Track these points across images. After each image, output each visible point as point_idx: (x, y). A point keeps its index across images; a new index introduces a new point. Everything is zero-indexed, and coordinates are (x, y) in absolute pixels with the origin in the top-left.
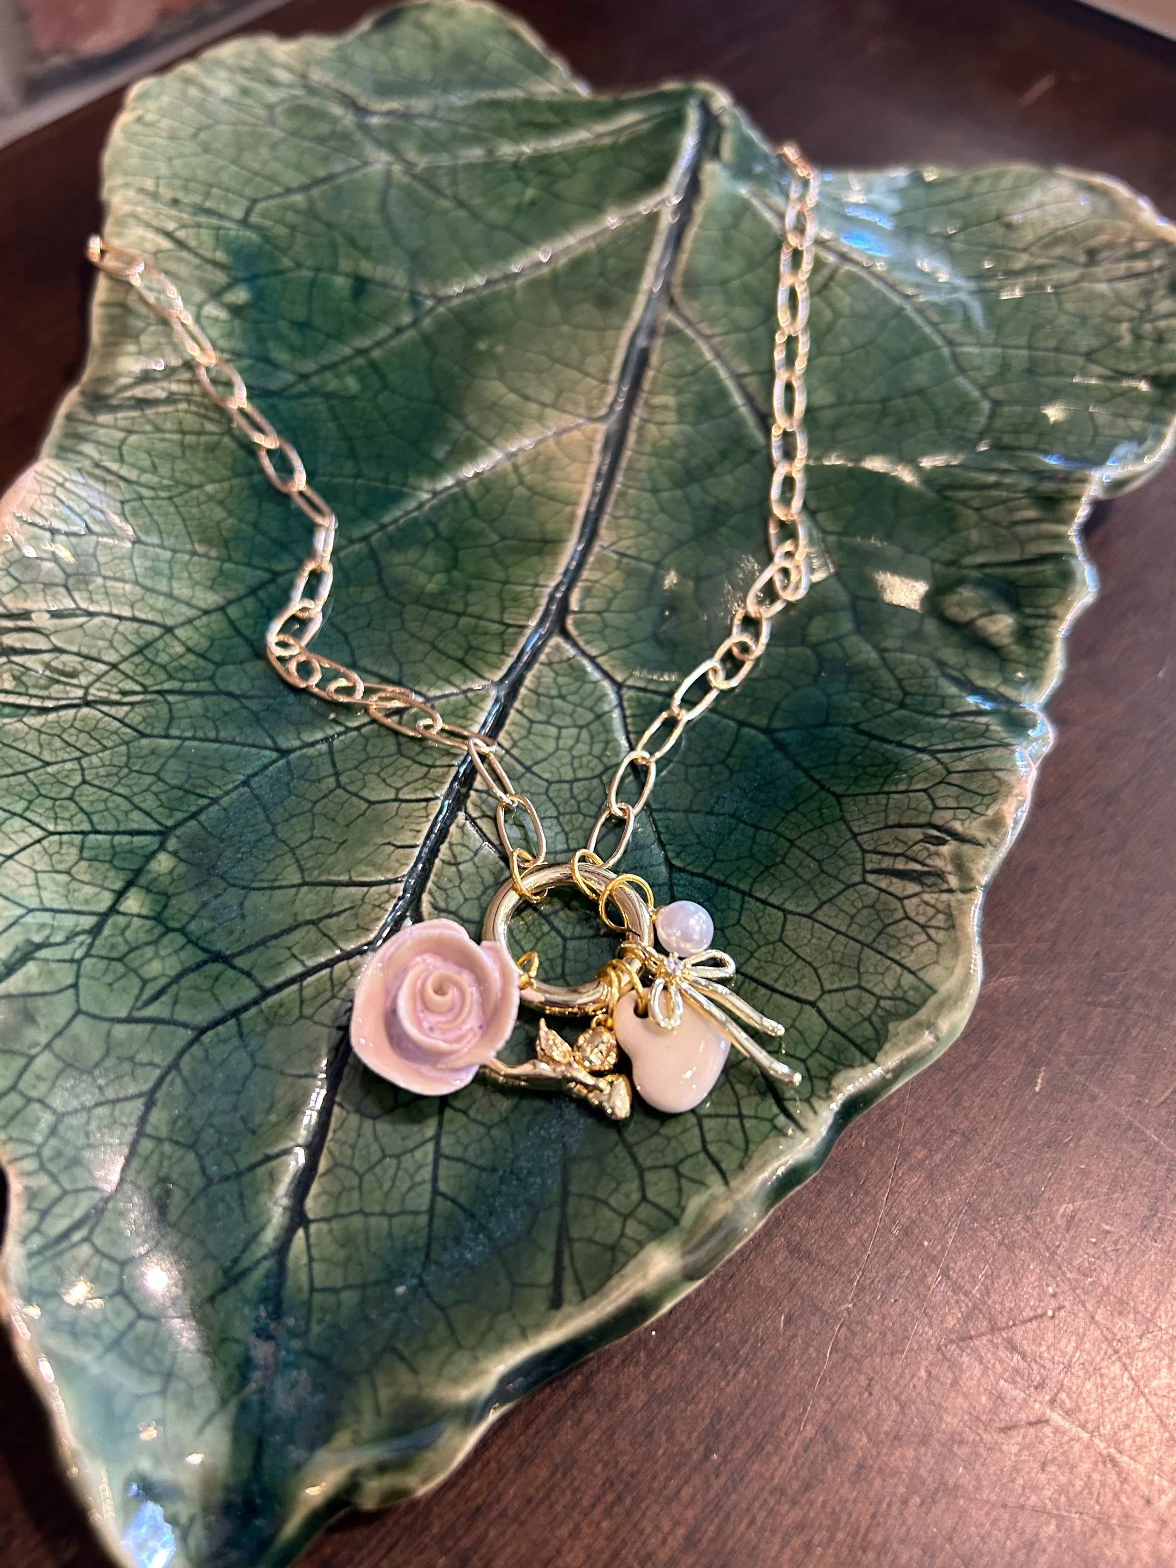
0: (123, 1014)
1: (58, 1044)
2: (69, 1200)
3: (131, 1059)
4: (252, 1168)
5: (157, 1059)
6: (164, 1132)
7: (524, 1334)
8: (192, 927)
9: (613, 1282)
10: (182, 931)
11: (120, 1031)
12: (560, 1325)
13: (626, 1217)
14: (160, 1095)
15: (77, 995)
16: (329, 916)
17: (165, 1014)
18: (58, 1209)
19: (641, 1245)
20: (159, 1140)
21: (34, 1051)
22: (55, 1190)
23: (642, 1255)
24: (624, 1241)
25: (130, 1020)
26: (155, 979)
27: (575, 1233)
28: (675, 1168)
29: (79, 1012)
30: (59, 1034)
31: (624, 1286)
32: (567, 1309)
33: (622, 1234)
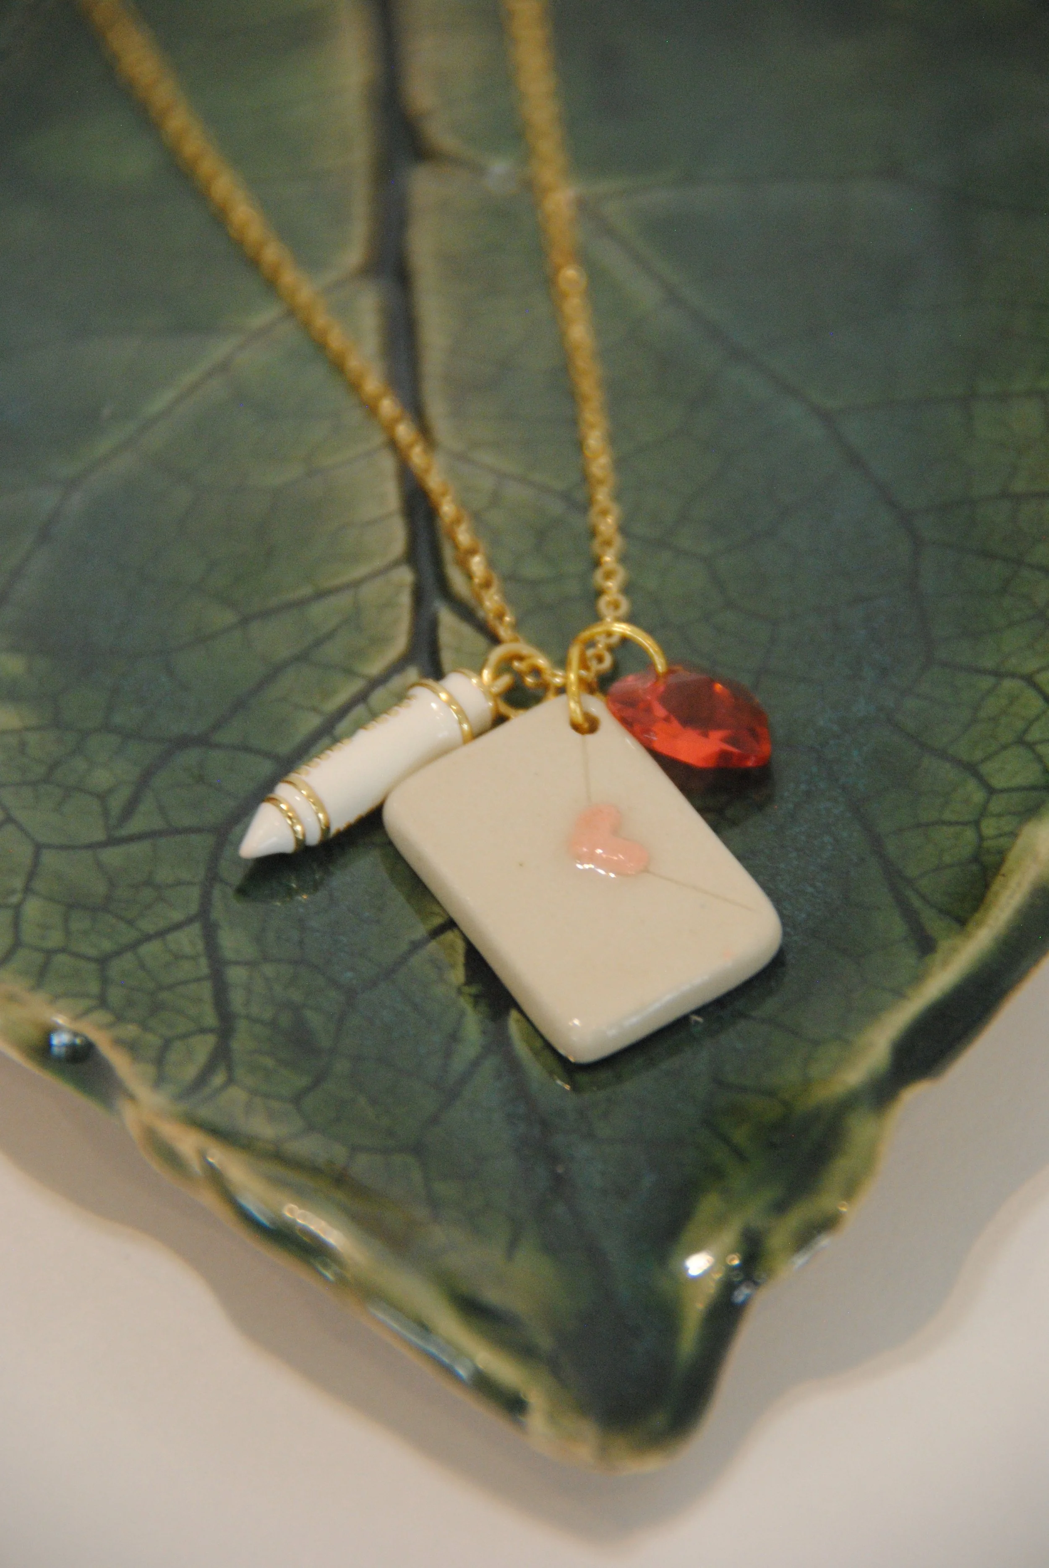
0: (99, 835)
1: (38, 885)
2: (178, 1045)
3: (149, 882)
4: (403, 959)
5: (185, 875)
6: (250, 951)
7: (900, 994)
8: (118, 719)
9: (995, 887)
10: (106, 727)
11: (112, 856)
12: (945, 963)
13: (977, 824)
14: (217, 913)
15: (21, 828)
16: (319, 643)
17: (157, 823)
18: (173, 1056)
19: (1014, 835)
20: (251, 964)
21: (14, 899)
22: (153, 1040)
23: (1021, 842)
24: (987, 844)
25: (112, 841)
26: (111, 791)
27: (912, 871)
28: (1021, 741)
29: (38, 848)
30: (32, 875)
31: (1013, 883)
32: (944, 945)
33: (981, 838)
